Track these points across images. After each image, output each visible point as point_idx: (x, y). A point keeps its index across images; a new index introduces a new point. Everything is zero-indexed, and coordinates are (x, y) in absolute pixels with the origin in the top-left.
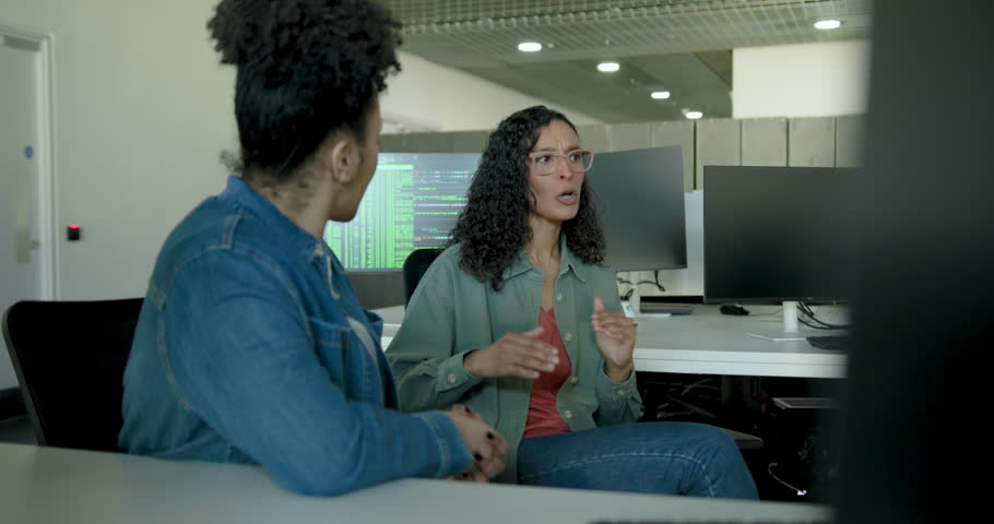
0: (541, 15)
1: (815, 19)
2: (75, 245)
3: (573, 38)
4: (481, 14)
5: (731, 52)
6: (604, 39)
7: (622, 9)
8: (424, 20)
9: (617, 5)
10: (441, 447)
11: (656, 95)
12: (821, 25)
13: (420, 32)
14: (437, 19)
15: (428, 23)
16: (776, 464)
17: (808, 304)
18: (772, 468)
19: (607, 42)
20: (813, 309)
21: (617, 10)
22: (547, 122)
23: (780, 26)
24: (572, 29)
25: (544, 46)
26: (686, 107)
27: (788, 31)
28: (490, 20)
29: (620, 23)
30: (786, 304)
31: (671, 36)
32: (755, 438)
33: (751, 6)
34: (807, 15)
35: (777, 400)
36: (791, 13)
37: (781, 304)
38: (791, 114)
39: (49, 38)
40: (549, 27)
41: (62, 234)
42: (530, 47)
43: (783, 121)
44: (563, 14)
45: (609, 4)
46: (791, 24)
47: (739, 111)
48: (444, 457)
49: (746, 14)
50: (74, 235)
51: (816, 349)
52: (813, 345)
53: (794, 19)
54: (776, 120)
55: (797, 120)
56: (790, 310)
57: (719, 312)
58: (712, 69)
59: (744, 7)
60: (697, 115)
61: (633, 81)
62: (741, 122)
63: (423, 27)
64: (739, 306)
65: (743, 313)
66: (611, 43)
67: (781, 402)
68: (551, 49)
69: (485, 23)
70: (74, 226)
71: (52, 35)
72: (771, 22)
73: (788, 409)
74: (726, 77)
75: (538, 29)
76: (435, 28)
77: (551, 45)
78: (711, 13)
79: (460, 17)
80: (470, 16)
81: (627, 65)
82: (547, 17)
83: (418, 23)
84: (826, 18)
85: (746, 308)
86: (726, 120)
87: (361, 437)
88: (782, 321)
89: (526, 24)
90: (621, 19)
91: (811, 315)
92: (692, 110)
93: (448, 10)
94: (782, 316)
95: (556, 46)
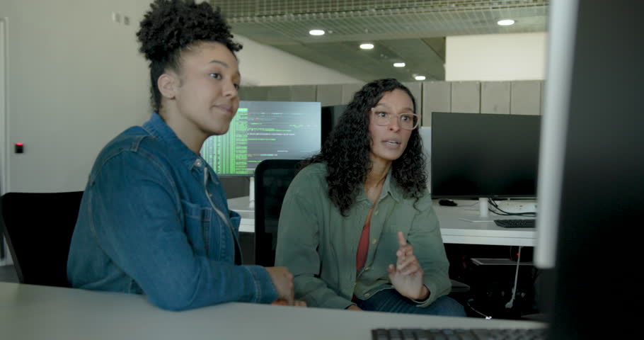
0: (325, 12)
1: (498, 18)
2: (20, 156)
3: (346, 28)
4: (286, 11)
5: (445, 38)
6: (365, 29)
7: (377, 10)
8: (249, 14)
9: (373, 7)
10: (256, 286)
11: (396, 65)
12: (501, 23)
13: (246, 21)
14: (258, 13)
15: (252, 16)
16: (472, 300)
17: (494, 200)
18: (470, 303)
19: (366, 31)
20: (497, 203)
21: (374, 10)
22: (392, 90)
23: (476, 23)
24: (345, 22)
25: (326, 32)
26: (415, 73)
27: (480, 26)
28: (292, 15)
29: (375, 19)
30: (481, 199)
31: (408, 28)
32: (466, 285)
33: (458, 10)
34: (493, 17)
35: (474, 259)
36: (483, 14)
37: (478, 199)
38: (483, 78)
39: (4, 21)
40: (330, 21)
41: (12, 149)
42: (317, 33)
43: (478, 83)
44: (339, 12)
45: (368, 6)
46: (483, 22)
47: (450, 77)
48: (257, 291)
49: (455, 14)
50: (19, 149)
51: (499, 227)
52: (499, 225)
53: (485, 18)
54: (474, 83)
55: (486, 83)
56: (483, 203)
57: (438, 204)
58: (432, 49)
59: (454, 10)
60: (423, 78)
61: (382, 55)
62: (451, 83)
63: (249, 19)
64: (451, 200)
65: (453, 205)
66: (369, 32)
67: (476, 261)
68: (331, 34)
69: (289, 17)
70: (19, 143)
71: (7, 18)
72: (470, 20)
73: (480, 265)
74: (441, 54)
75: (323, 21)
76: (256, 19)
77: (331, 32)
78: (432, 13)
79: (272, 12)
80: (279, 12)
81: (378, 45)
82: (329, 14)
83: (245, 16)
84: (506, 18)
85: (455, 201)
86: (441, 82)
87: (199, 277)
88: (479, 210)
89: (315, 18)
90: (376, 16)
91: (496, 206)
92: (420, 75)
93: (265, 8)
94: (479, 207)
95: (334, 32)
